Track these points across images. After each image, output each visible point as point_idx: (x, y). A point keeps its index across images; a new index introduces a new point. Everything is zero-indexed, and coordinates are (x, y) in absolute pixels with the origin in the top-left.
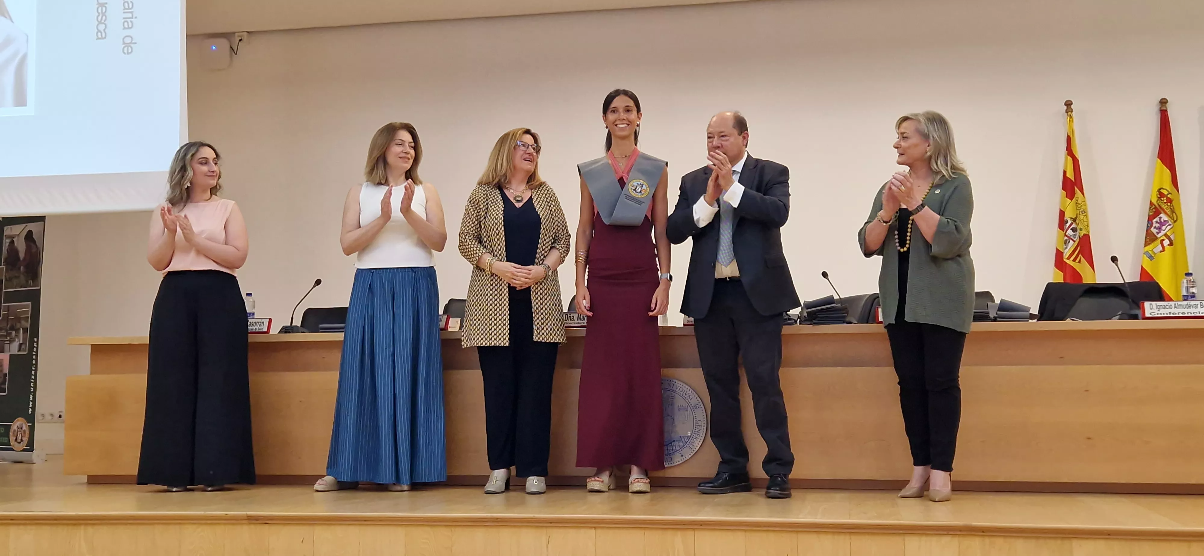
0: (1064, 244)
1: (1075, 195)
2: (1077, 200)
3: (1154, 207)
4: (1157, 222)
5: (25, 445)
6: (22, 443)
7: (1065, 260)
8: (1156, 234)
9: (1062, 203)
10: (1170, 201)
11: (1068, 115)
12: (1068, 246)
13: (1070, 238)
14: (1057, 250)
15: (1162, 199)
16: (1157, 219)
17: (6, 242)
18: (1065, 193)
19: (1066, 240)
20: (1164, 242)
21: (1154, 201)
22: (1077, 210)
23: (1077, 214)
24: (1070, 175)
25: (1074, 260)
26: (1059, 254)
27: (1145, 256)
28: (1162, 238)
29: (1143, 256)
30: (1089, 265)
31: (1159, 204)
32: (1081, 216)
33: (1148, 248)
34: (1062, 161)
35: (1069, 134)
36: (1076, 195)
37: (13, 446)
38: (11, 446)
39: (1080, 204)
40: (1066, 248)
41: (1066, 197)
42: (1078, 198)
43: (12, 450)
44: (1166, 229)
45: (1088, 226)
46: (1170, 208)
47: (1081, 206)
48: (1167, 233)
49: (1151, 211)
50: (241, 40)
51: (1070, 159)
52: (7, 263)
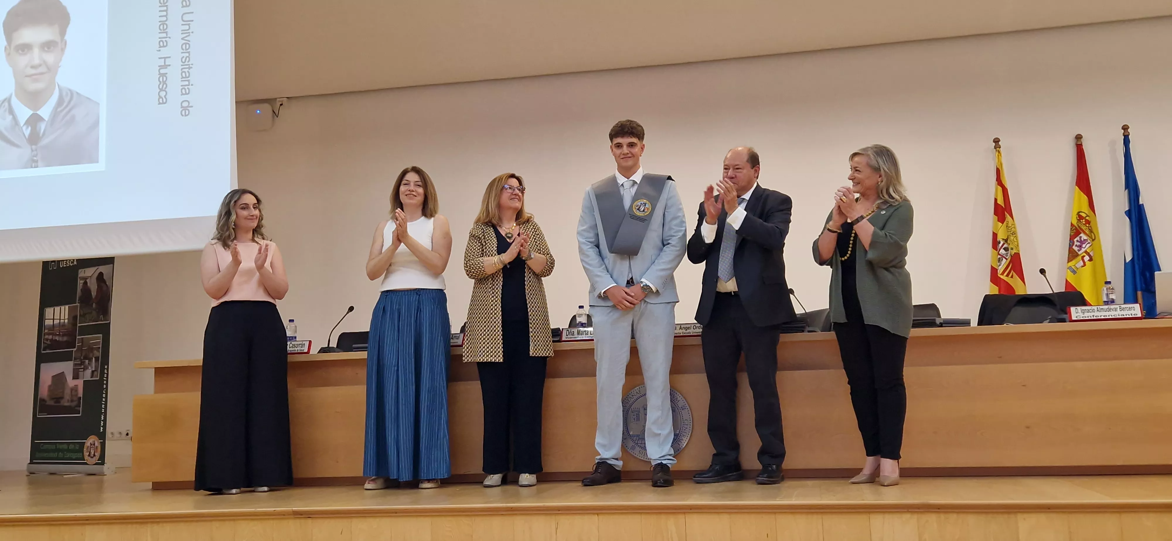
0: (998, 262)
1: (1005, 219)
2: (1008, 224)
3: (1074, 228)
4: (1077, 241)
5: (97, 460)
6: (95, 457)
7: (999, 275)
8: (1077, 251)
9: (995, 226)
10: (1088, 222)
11: (996, 151)
12: (1001, 263)
13: (1003, 256)
14: (992, 266)
15: (1081, 221)
16: (1078, 238)
17: (80, 283)
18: (997, 217)
19: (1000, 258)
20: (1085, 258)
23: (1008, 236)
24: (1000, 201)
25: (1007, 276)
26: (994, 271)
27: (1069, 270)
28: (1082, 255)
30: (1020, 280)
31: (1079, 225)
33: (1070, 264)
35: (998, 167)
37: (87, 461)
38: (85, 460)
41: (998, 221)
43: (86, 464)
44: (1086, 247)
45: (1018, 246)
46: (1089, 229)
47: (1012, 228)
48: (1088, 251)
49: (1072, 231)
50: (281, 105)
51: (1000, 188)
52: (81, 301)
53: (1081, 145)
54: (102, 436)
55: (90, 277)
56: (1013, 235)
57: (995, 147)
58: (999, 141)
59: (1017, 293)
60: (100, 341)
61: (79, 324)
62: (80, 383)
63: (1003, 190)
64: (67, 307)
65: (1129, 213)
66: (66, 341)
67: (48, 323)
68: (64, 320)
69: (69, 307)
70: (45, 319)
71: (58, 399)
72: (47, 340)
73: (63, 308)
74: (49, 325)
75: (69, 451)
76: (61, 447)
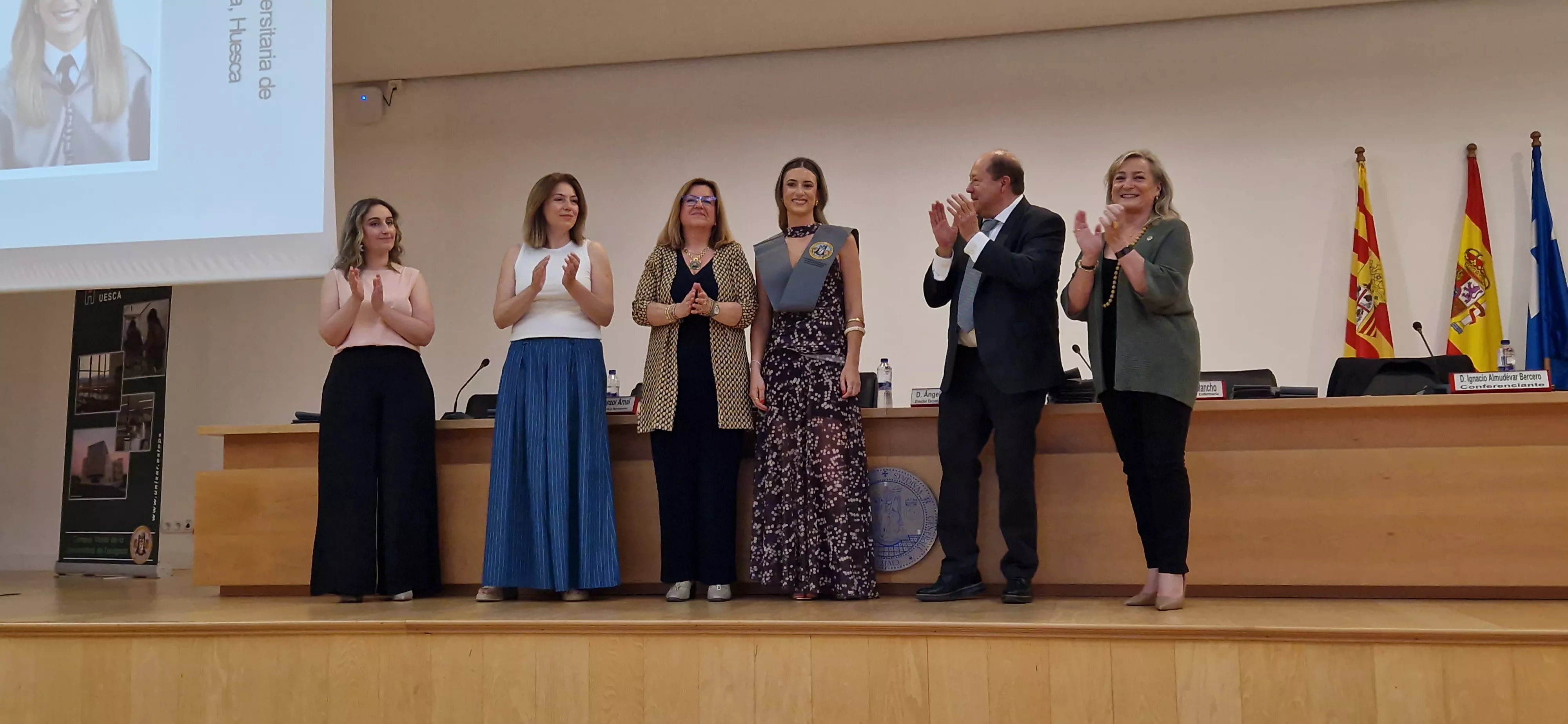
0: (1357, 316)
1: (1368, 258)
2: (1371, 264)
3: (1462, 270)
4: (1465, 288)
5: (148, 558)
6: (144, 555)
7: (1357, 333)
8: (1465, 303)
9: (1354, 267)
10: (1480, 263)
11: (1359, 164)
12: (1361, 317)
13: (1363, 308)
14: (1348, 320)
15: (1472, 261)
16: (1466, 285)
17: (126, 323)
18: (1357, 255)
19: (1359, 310)
20: (1474, 312)
21: (1463, 263)
22: (1371, 274)
23: (1371, 281)
24: (1363, 234)
25: (1369, 334)
26: (1351, 328)
28: (1471, 308)
29: (1450, 329)
30: (1386, 340)
31: (1469, 267)
32: (1375, 282)
33: (1455, 320)
35: (1360, 186)
37: (134, 559)
38: (132, 558)
39: (1375, 268)
40: (1359, 319)
41: (1359, 259)
42: (1372, 261)
43: (133, 563)
44: (1477, 297)
45: (1384, 293)
46: (1482, 273)
48: (1478, 301)
49: (1458, 275)
50: (395, 89)
51: (1362, 215)
52: (127, 346)
53: (1475, 158)
54: (155, 527)
55: (140, 315)
56: (1378, 279)
57: (1357, 159)
58: (1364, 151)
59: (1381, 357)
60: (152, 401)
61: (124, 378)
62: (125, 456)
63: (1366, 219)
64: (108, 355)
65: (1536, 252)
66: (107, 401)
67: (84, 375)
68: (105, 372)
69: (110, 354)
70: (80, 371)
71: (96, 477)
72: (82, 398)
73: (103, 356)
74: (85, 379)
75: (110, 545)
76: (99, 540)
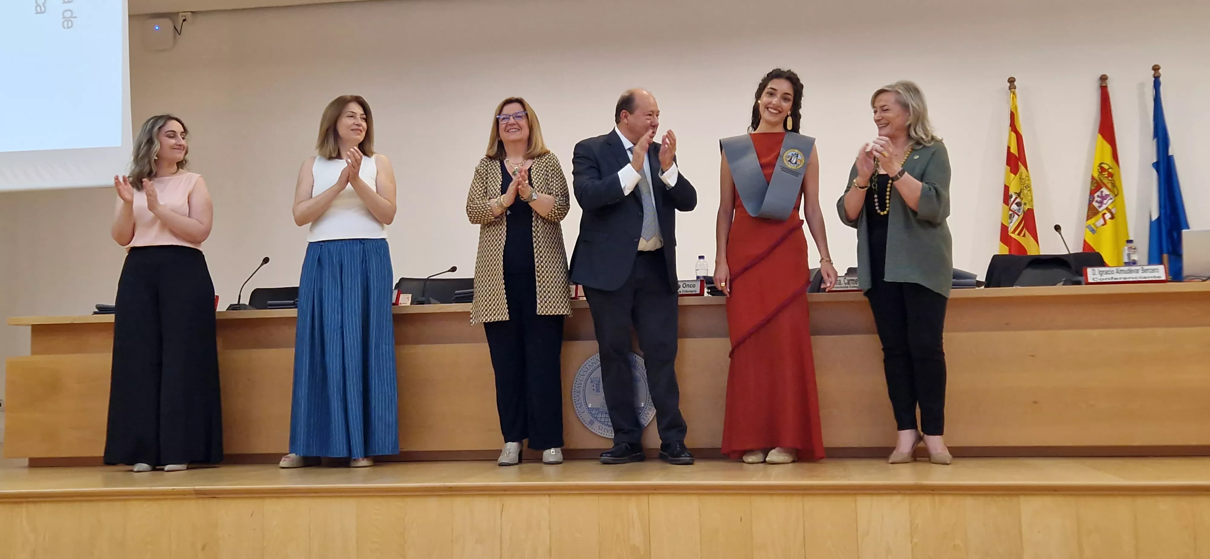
0: (1009, 219)
1: (1018, 171)
2: (1021, 176)
3: (1095, 181)
4: (1098, 196)
7: (1009, 234)
8: (1097, 208)
9: (1007, 177)
10: (1111, 175)
11: (1011, 92)
12: (1012, 220)
13: (1014, 212)
14: (1002, 224)
15: (1103, 173)
16: (1099, 193)
18: (1009, 168)
19: (1011, 215)
20: (1106, 216)
21: (1096, 175)
22: (1022, 184)
23: (1021, 190)
24: (1014, 150)
25: (1019, 234)
26: (1004, 229)
27: (1088, 230)
28: (1104, 212)
29: (1086, 230)
30: (1032, 238)
31: (1102, 178)
32: (1024, 190)
33: (1090, 222)
34: (1006, 138)
35: (1012, 111)
36: (1020, 170)
39: (1024, 179)
40: (1011, 222)
41: (1011, 172)
42: (1022, 173)
44: (1108, 203)
45: (1032, 201)
46: (1112, 183)
47: (1025, 181)
48: (1110, 207)
49: (1093, 185)
50: (184, 20)
53: (1106, 87)
56: (1026, 188)
57: (1009, 87)
58: (1014, 80)
59: (1029, 254)
63: (1017, 138)
65: (1156, 166)
